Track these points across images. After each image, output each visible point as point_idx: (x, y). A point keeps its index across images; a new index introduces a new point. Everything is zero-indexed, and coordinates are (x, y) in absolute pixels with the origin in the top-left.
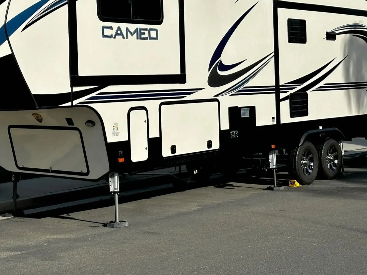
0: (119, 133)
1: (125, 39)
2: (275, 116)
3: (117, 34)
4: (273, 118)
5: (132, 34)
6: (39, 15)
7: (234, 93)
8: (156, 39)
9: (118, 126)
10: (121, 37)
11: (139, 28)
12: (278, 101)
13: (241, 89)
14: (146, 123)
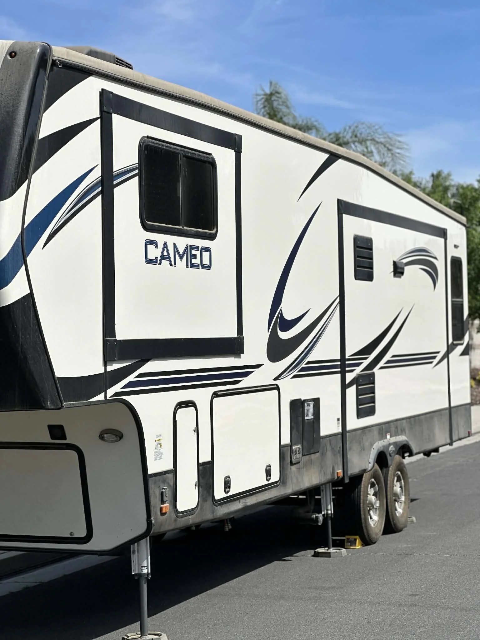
0: (162, 454)
1: (172, 266)
2: (340, 417)
3: (163, 257)
4: (338, 420)
5: (181, 258)
6: (66, 215)
7: (295, 373)
8: (208, 267)
9: (160, 440)
10: (168, 262)
11: (190, 245)
12: (344, 387)
13: (303, 365)
14: (196, 434)
